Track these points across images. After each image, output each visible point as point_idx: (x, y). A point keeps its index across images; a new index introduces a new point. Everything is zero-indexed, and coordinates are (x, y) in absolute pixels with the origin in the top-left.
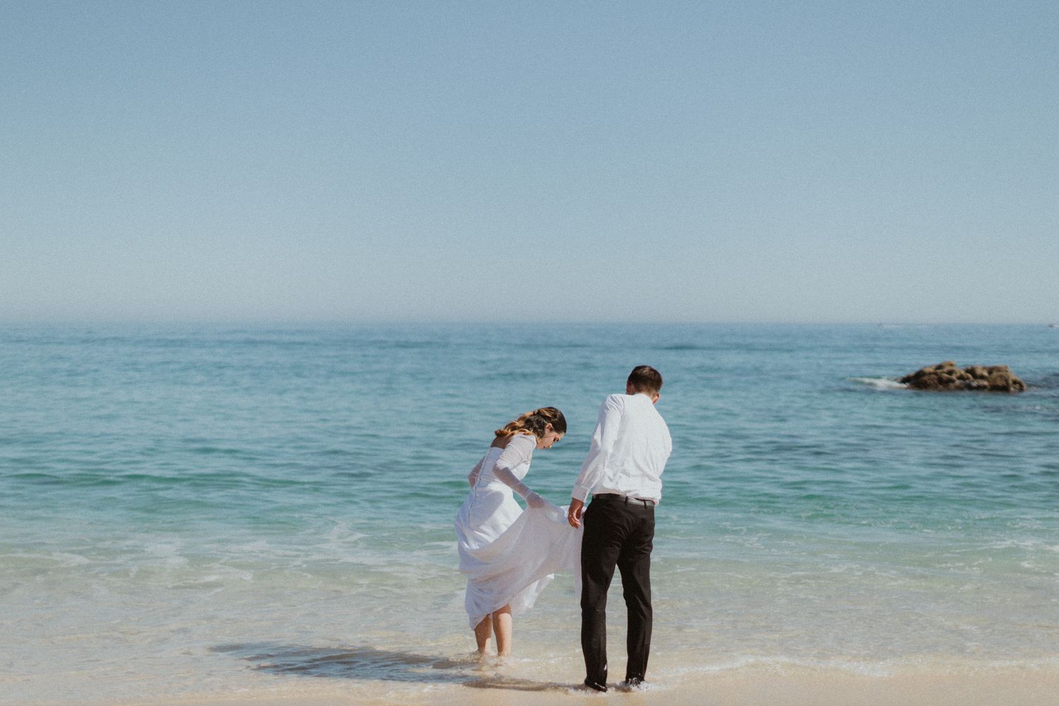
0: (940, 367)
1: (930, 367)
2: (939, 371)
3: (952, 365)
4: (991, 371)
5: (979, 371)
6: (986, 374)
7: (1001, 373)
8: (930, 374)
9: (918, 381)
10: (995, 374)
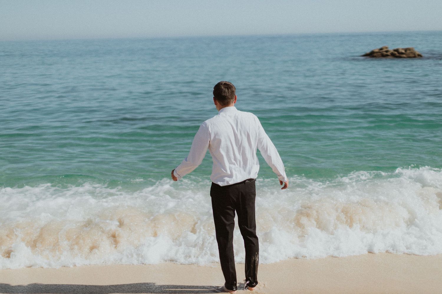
0: (381, 49)
1: (377, 49)
2: (381, 51)
3: (387, 48)
4: (406, 50)
5: (401, 51)
6: (403, 51)
7: (411, 51)
8: (377, 52)
9: (371, 55)
10: (408, 52)
